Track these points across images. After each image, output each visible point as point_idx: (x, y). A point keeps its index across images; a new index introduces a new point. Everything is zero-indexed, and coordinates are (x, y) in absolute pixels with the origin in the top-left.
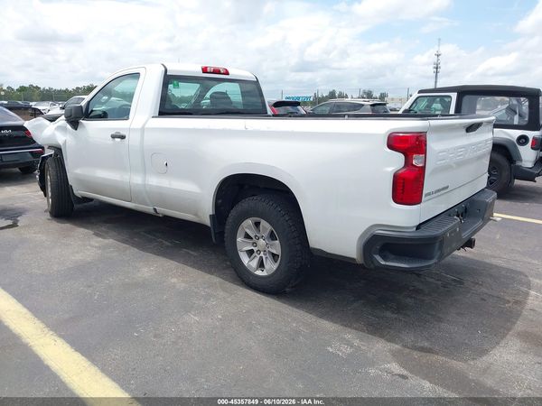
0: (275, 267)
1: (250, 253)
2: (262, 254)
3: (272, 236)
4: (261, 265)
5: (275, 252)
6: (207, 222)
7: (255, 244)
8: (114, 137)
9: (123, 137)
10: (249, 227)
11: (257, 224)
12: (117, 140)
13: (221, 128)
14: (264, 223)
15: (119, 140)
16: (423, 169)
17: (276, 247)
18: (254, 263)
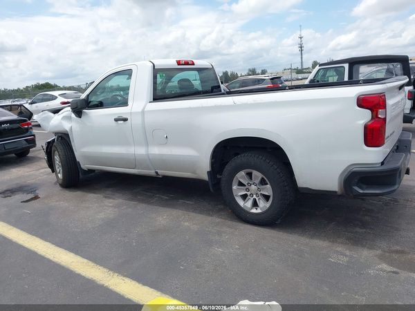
0: (268, 205)
1: (244, 197)
2: (255, 196)
3: (263, 182)
4: (255, 204)
5: (267, 194)
6: (205, 177)
7: (248, 190)
8: (116, 120)
9: (125, 120)
10: (242, 177)
11: (250, 175)
12: (119, 122)
13: (213, 105)
14: (255, 173)
15: (122, 122)
16: (385, 119)
17: (268, 190)
18: (249, 204)
